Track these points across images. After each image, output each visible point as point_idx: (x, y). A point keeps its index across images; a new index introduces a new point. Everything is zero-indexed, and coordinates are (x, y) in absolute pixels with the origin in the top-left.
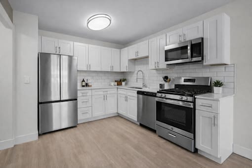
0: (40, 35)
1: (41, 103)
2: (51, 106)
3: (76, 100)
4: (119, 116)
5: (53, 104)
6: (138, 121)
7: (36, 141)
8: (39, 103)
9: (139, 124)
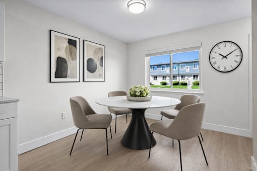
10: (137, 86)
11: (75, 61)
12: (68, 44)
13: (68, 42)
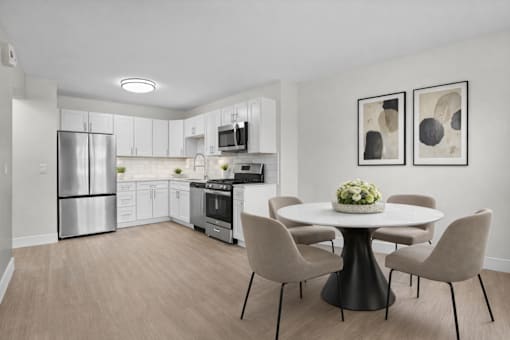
0: (60, 107)
1: (62, 198)
2: (75, 203)
3: (115, 195)
4: (172, 221)
5: (78, 200)
6: (191, 222)
7: (55, 244)
8: (59, 198)
9: (193, 227)
10: (355, 183)
11: (395, 133)
12: (382, 110)
13: (384, 107)
